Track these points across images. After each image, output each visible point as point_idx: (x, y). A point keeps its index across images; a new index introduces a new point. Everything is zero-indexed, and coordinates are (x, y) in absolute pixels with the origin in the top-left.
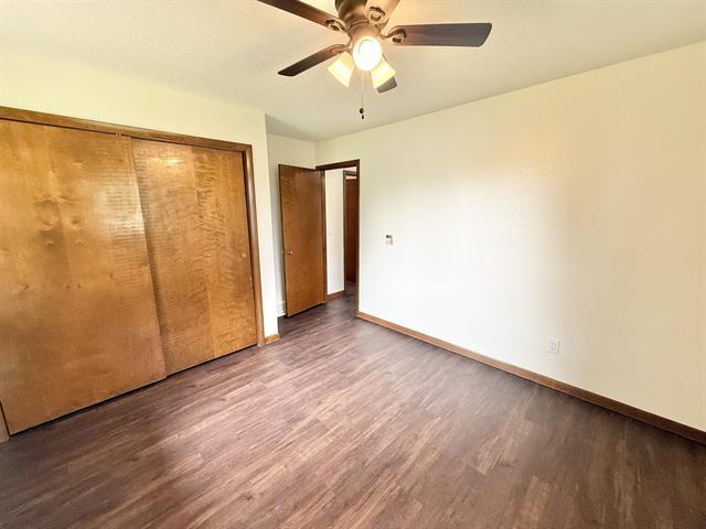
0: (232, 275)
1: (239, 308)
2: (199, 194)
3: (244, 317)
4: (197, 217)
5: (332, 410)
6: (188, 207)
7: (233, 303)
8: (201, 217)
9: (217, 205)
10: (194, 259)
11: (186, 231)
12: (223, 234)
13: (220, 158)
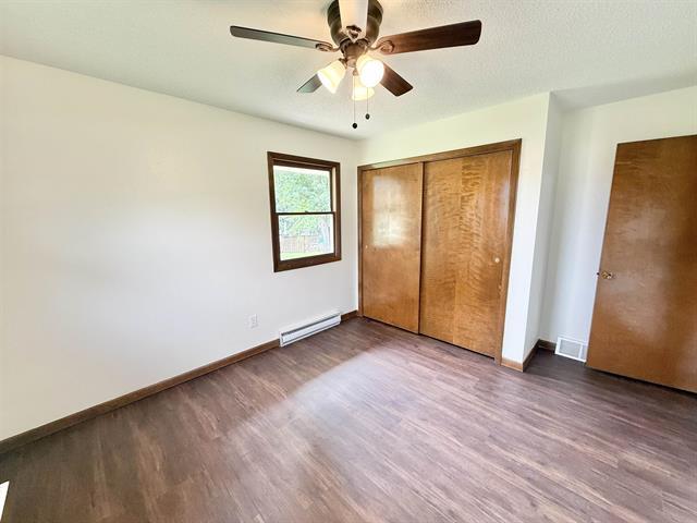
0: (480, 276)
1: (483, 312)
2: (463, 198)
3: (485, 323)
4: (458, 218)
5: (417, 430)
6: (452, 209)
7: (477, 304)
8: (461, 218)
9: (476, 207)
10: (450, 253)
11: (448, 229)
12: (478, 235)
13: (487, 162)
